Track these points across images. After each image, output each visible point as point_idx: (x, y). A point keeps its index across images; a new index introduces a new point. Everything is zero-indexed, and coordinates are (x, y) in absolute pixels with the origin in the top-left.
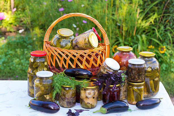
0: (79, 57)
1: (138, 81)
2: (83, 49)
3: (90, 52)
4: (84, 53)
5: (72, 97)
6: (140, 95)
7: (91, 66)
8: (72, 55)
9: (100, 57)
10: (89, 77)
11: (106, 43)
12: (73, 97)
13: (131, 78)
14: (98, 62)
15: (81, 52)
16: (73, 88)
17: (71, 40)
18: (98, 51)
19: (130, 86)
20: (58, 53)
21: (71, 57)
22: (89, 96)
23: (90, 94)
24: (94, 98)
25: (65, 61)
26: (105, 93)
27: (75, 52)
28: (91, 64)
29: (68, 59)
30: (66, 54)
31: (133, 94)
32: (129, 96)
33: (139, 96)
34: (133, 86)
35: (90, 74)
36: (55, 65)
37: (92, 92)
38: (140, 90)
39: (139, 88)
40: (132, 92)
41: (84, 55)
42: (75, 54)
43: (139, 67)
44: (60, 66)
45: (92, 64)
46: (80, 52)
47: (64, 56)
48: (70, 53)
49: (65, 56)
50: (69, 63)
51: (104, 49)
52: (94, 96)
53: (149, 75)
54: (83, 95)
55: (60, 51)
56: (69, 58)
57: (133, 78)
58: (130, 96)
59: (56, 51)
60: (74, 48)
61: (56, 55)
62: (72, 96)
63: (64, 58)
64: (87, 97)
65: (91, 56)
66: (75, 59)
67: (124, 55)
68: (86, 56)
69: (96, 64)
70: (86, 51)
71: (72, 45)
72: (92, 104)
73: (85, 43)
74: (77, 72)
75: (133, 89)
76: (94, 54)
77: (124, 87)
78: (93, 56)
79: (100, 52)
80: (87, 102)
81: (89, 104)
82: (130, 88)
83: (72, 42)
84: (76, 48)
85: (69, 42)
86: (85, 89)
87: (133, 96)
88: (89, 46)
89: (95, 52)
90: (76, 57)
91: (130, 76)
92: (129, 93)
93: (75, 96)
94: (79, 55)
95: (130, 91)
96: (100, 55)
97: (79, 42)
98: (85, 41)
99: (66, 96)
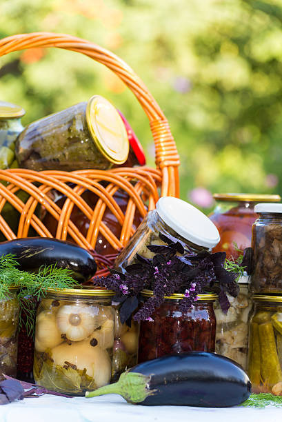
0: (41, 200)
2: (62, 166)
3: (94, 182)
4: (68, 183)
7: (94, 243)
9: (137, 209)
11: (162, 158)
13: (268, 277)
15: (54, 178)
16: (1, 298)
17: (12, 138)
18: (125, 180)
19: (263, 316)
21: (7, 202)
26: (151, 320)
28: (96, 231)
31: (272, 346)
34: (275, 310)
40: (271, 337)
41: (65, 190)
42: (28, 187)
45: (99, 232)
46: (49, 177)
48: (6, 183)
51: (156, 181)
52: (96, 335)
57: (272, 276)
64: (65, 340)
65: (97, 198)
66: (26, 210)
68: (74, 196)
69: (118, 236)
70: (75, 176)
71: (15, 158)
72: (85, 370)
73: (69, 139)
74: (27, 251)
75: (276, 324)
76: (110, 191)
77: (238, 330)
78: (103, 202)
79: (137, 186)
80: (66, 362)
81: (70, 369)
82: (260, 322)
83: (16, 144)
84: (33, 162)
85: (5, 144)
86: (59, 301)
87: (273, 357)
88: (86, 152)
89: (115, 185)
90: (31, 199)
91: (259, 272)
92: (258, 344)
93: (11, 340)
94: (42, 190)
95: (261, 334)
96: (134, 202)
97: (43, 136)
98: (70, 131)
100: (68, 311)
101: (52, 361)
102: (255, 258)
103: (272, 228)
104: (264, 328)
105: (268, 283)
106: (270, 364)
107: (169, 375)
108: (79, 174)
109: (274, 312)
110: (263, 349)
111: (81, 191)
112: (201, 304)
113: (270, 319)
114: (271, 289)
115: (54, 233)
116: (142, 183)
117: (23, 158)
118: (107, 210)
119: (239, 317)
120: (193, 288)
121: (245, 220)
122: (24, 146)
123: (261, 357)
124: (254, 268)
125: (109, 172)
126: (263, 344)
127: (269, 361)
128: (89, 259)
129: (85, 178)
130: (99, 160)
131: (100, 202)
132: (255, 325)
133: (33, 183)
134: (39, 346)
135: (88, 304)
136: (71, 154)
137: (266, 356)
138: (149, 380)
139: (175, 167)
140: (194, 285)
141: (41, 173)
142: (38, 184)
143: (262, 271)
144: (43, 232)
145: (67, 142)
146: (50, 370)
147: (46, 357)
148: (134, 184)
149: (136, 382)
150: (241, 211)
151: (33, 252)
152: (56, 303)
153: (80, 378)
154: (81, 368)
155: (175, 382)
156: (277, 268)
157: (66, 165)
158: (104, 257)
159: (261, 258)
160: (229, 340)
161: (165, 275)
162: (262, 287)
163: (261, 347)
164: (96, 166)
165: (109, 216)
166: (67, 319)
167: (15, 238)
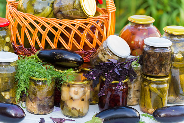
0: (63, 31)
1: (160, 75)
3: (82, 24)
4: (72, 24)
5: (47, 98)
7: (82, 46)
8: (52, 27)
9: (99, 32)
10: (78, 66)
11: (109, 10)
12: (49, 97)
14: (94, 40)
15: (67, 23)
17: (51, 2)
18: (94, 22)
19: (146, 83)
20: (29, 22)
22: (75, 97)
23: (76, 93)
24: (83, 100)
25: (40, 36)
29: (44, 33)
30: (41, 25)
31: (149, 96)
32: (143, 100)
33: (160, 99)
34: (150, 82)
36: (23, 42)
37: (81, 90)
38: (162, 91)
39: (161, 86)
40: (148, 92)
41: (71, 27)
42: (57, 26)
43: (162, 51)
44: (32, 44)
45: (85, 43)
46: (65, 22)
47: (38, 28)
48: (49, 24)
49: (41, 27)
50: (46, 40)
51: (107, 19)
52: (84, 97)
53: (178, 66)
54: (65, 93)
55: (32, 19)
56: (46, 31)
57: (150, 69)
59: (26, 20)
60: (55, 16)
61: (25, 26)
62: (48, 95)
63: (39, 32)
64: (72, 98)
65: (84, 30)
66: (57, 34)
67: (139, 30)
68: (75, 30)
71: (52, 10)
72: (80, 110)
74: (58, 56)
75: (151, 88)
76: (89, 27)
77: (136, 84)
78: (86, 31)
80: (72, 107)
81: (74, 110)
82: (145, 85)
83: (53, 4)
85: (48, 5)
86: (70, 85)
87: (149, 100)
90: (58, 30)
91: (145, 66)
92: (143, 94)
93: (52, 96)
94: (63, 27)
95: (145, 91)
96: (98, 29)
97: (63, 5)
98: (73, 5)
99: (37, 96)
100: (73, 89)
101: (67, 106)
102: (143, 60)
103: (150, 51)
104: (146, 88)
105: (148, 72)
106: (148, 102)
107: (110, 118)
108: (76, 21)
110: (145, 96)
111: (77, 27)
113: (148, 86)
117: (55, 12)
120: (120, 84)
123: (145, 99)
125: (88, 20)
126: (145, 94)
127: (147, 101)
128: (81, 58)
129: (79, 22)
133: (59, 24)
134: (62, 98)
136: (74, 14)
137: (146, 99)
138: (103, 121)
139: (114, 12)
141: (62, 20)
143: (146, 67)
148: (98, 23)
149: (98, 121)
153: (77, 113)
156: (151, 67)
157: (72, 17)
159: (146, 61)
163: (145, 95)
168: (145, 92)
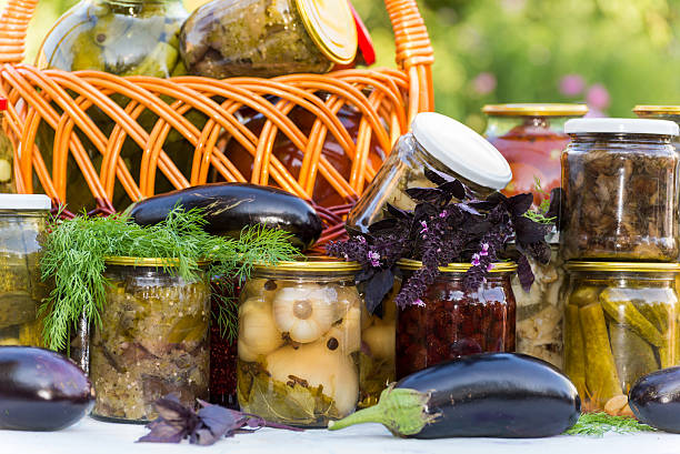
2: (255, 69)
3: (308, 94)
4: (266, 96)
5: (178, 347)
6: (655, 350)
7: (310, 188)
8: (184, 115)
9: (374, 134)
11: (408, 52)
12: (190, 343)
13: (591, 232)
14: (356, 166)
15: (245, 90)
16: (187, 278)
17: (172, 29)
19: (586, 293)
20: (86, 105)
21: (173, 129)
24: (333, 344)
25: (132, 153)
26: (421, 303)
27: (204, 92)
28: (313, 170)
29: (152, 144)
30: (138, 111)
31: (603, 339)
32: (581, 365)
34: (605, 281)
35: (304, 218)
36: (63, 191)
37: (321, 299)
38: (657, 317)
40: (601, 326)
41: (262, 107)
42: (206, 104)
44: (102, 191)
46: (237, 87)
47: (126, 121)
48: (169, 99)
49: (137, 120)
50: (158, 170)
52: (336, 333)
54: (256, 328)
55: (102, 89)
56: (160, 132)
57: (598, 230)
58: (587, 363)
59: (74, 95)
61: (70, 124)
62: (183, 336)
63: (128, 138)
65: (313, 117)
66: (204, 141)
67: (532, 138)
68: (277, 116)
69: (347, 175)
70: (277, 85)
71: (179, 59)
72: (321, 388)
73: (267, 26)
74: (213, 205)
75: (608, 305)
76: (332, 107)
78: (323, 123)
79: (373, 96)
80: (290, 377)
81: (298, 386)
82: (581, 304)
83: (180, 37)
84: (210, 64)
85: (162, 38)
86: (275, 282)
87: (606, 357)
88: (294, 47)
89: (339, 97)
90: (210, 123)
91: (577, 225)
92: (579, 338)
93: (201, 344)
94: (226, 109)
95: (583, 321)
96: (369, 122)
97: (224, 23)
98: (267, 14)
99: (139, 338)
100: (290, 297)
101: (269, 375)
102: (568, 204)
103: (595, 156)
104: (589, 312)
105: (592, 243)
106: (601, 368)
107: (457, 390)
108: (284, 82)
109: (603, 286)
110: (588, 344)
111: (288, 109)
112: (493, 278)
113: (598, 299)
114: (597, 252)
115: (248, 174)
116: (380, 91)
117: (193, 60)
118: (330, 137)
119: (544, 296)
120: (484, 252)
121: (538, 145)
122: (194, 41)
123: (586, 358)
124: (569, 219)
125: (330, 77)
126: (589, 337)
127: (599, 363)
129: (293, 87)
130: (315, 58)
131: (317, 124)
132: (574, 308)
133: (211, 98)
134: (245, 352)
135: (321, 284)
136: (271, 50)
137: (593, 356)
138: (427, 399)
139: (427, 65)
140: (486, 246)
141: (225, 82)
142: (219, 99)
143: (582, 224)
144: (232, 174)
145: (265, 31)
146: (265, 390)
147: (258, 370)
148: (367, 94)
149: (407, 402)
150: (529, 131)
151: (221, 207)
152: (271, 285)
153: (313, 400)
154: (314, 384)
155: (467, 400)
156: (605, 219)
157: (262, 69)
158: (327, 210)
159: (579, 204)
160: (530, 333)
161: (437, 232)
162: (582, 248)
163: (585, 341)
164: (310, 69)
165: (332, 147)
166: (291, 308)
167: (188, 186)
168: (586, 329)
